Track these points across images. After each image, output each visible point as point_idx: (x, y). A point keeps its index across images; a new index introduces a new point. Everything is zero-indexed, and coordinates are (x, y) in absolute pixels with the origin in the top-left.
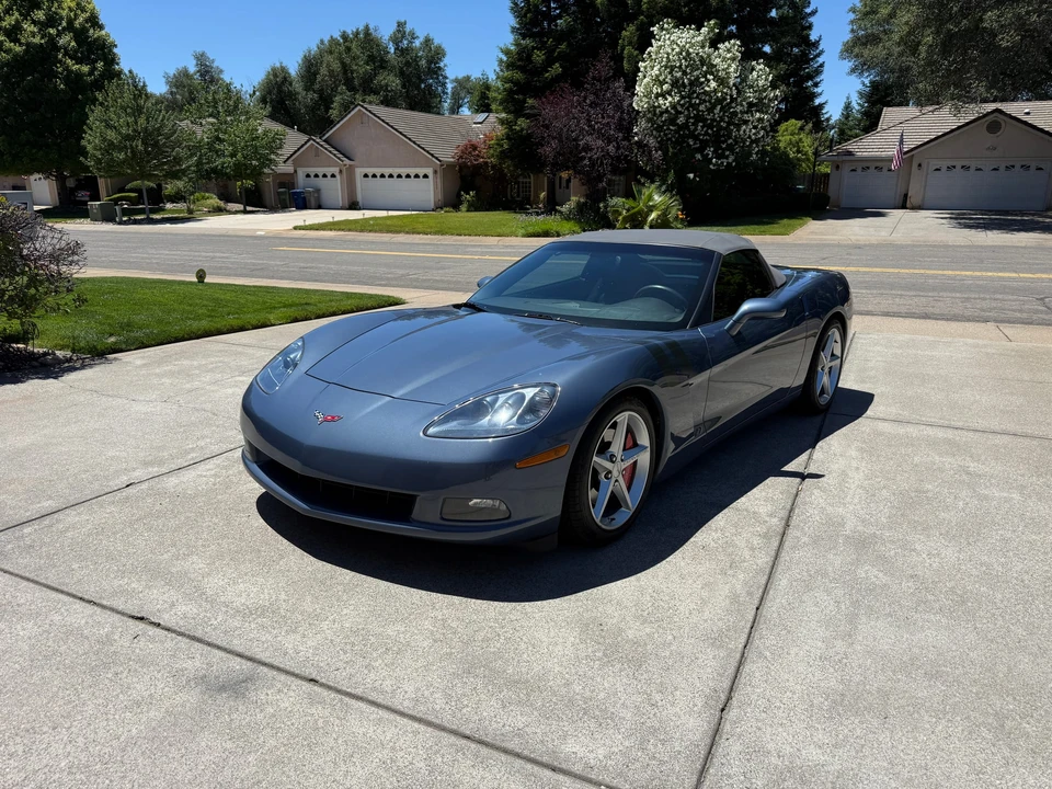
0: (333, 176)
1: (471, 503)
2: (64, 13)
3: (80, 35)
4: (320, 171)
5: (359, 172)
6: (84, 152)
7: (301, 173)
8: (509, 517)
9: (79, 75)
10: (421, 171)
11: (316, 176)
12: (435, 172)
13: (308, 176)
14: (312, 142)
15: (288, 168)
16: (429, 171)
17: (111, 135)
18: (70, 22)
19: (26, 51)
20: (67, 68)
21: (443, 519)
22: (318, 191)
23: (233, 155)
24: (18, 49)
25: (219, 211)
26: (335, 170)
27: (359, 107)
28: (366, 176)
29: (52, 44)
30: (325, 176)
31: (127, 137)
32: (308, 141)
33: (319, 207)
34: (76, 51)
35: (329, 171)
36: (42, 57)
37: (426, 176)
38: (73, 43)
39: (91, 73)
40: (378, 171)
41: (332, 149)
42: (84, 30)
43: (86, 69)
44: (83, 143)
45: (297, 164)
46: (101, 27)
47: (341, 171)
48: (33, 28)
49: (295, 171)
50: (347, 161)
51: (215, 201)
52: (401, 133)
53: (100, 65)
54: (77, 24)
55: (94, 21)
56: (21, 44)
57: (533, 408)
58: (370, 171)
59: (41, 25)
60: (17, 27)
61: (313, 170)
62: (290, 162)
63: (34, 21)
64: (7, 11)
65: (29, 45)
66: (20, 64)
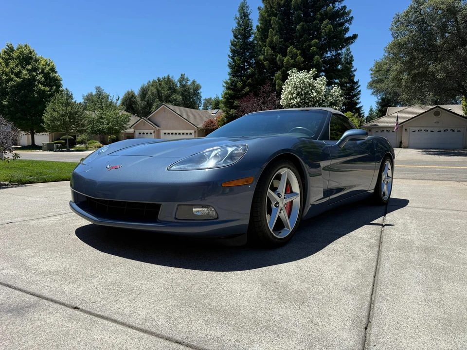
0: (151, 134)
1: (194, 210)
2: (40, 67)
3: (47, 75)
4: (145, 131)
5: (162, 132)
6: (43, 122)
7: (137, 132)
8: (218, 218)
9: (44, 91)
10: (189, 132)
11: (144, 134)
12: (195, 132)
13: (140, 133)
14: (142, 119)
15: (131, 130)
16: (192, 132)
17: (55, 114)
18: (43, 70)
19: (22, 81)
20: (39, 89)
21: (176, 219)
23: (108, 124)
24: (18, 80)
25: (99, 147)
26: (152, 131)
27: (163, 105)
28: (165, 134)
29: (34, 79)
30: (147, 134)
31: (63, 116)
34: (44, 82)
35: (149, 131)
36: (29, 84)
37: (191, 134)
38: (43, 79)
39: (49, 91)
40: (170, 132)
41: (150, 122)
42: (48, 73)
43: (48, 89)
44: (43, 117)
45: (135, 128)
46: (56, 72)
47: (154, 132)
48: (26, 72)
49: (135, 132)
50: (157, 127)
51: (98, 144)
52: (181, 116)
53: (54, 87)
54: (46, 71)
55: (53, 70)
56: (20, 78)
57: (232, 157)
58: (167, 132)
59: (30, 71)
60: (20, 72)
61: (142, 131)
62: (132, 127)
63: (27, 70)
64: (17, 66)
65: (24, 79)
66: (19, 86)
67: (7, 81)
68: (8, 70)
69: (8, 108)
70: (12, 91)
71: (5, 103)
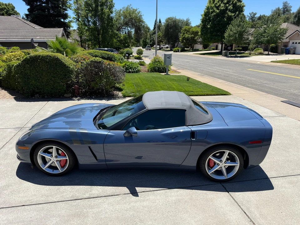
3: (234, 5)
4: (298, 41)
6: (224, 38)
7: (291, 42)
9: (231, 16)
11: (296, 43)
13: (293, 43)
14: (297, 31)
15: (287, 40)
17: (231, 33)
19: (220, 11)
20: (228, 15)
22: (295, 48)
24: (218, 11)
25: (261, 54)
29: (227, 9)
31: (235, 33)
32: (296, 31)
33: (294, 54)
34: (232, 10)
36: (223, 12)
38: (232, 8)
42: (236, 3)
43: (233, 14)
44: (224, 35)
45: (290, 39)
46: (241, 2)
49: (289, 42)
51: (261, 51)
53: (237, 13)
56: (219, 10)
59: (225, 4)
60: (220, 5)
61: (295, 41)
62: (288, 38)
63: (224, 3)
64: (219, 2)
65: (221, 10)
66: (217, 15)
67: (212, 12)
68: (213, 5)
69: (210, 29)
70: (213, 19)
71: (209, 26)
